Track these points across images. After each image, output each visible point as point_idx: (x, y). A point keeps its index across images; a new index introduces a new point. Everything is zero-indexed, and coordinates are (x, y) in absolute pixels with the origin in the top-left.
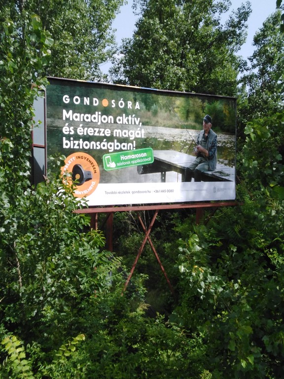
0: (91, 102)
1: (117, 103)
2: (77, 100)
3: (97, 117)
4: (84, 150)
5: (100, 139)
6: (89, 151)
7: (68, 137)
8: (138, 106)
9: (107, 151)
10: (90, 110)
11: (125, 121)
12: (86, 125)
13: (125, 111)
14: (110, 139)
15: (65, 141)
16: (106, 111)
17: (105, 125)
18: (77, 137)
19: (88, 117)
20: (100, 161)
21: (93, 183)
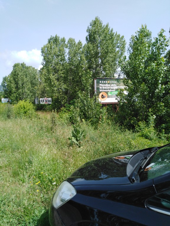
0: (106, 82)
1: (111, 82)
2: (103, 82)
3: (107, 85)
4: (104, 92)
5: (107, 89)
6: (105, 92)
7: (101, 89)
8: (116, 82)
9: (109, 92)
10: (105, 84)
11: (113, 85)
12: (104, 87)
13: (113, 83)
14: (110, 89)
15: (100, 90)
16: (109, 84)
17: (108, 86)
18: (102, 89)
19: (105, 85)
20: (107, 94)
21: (106, 98)
